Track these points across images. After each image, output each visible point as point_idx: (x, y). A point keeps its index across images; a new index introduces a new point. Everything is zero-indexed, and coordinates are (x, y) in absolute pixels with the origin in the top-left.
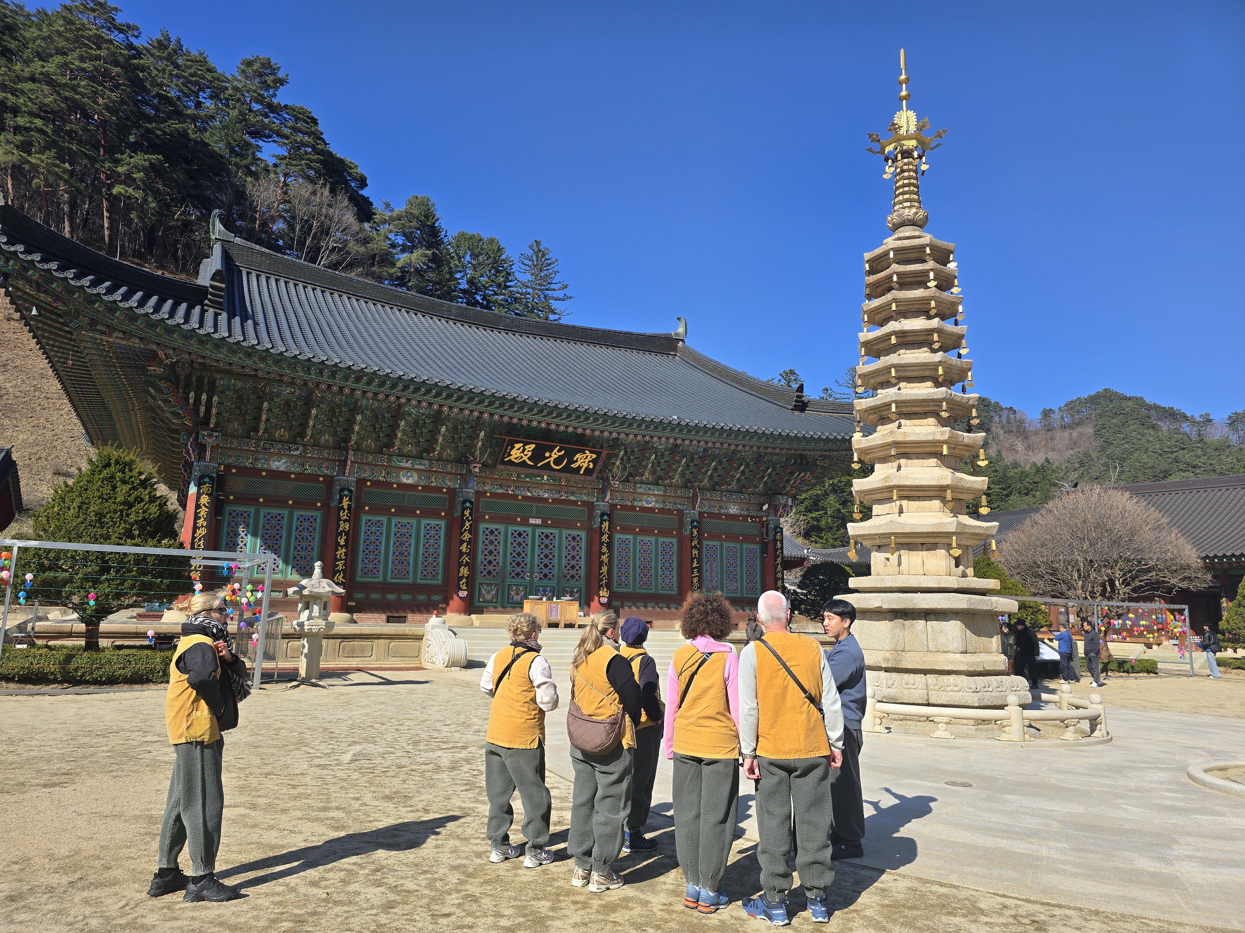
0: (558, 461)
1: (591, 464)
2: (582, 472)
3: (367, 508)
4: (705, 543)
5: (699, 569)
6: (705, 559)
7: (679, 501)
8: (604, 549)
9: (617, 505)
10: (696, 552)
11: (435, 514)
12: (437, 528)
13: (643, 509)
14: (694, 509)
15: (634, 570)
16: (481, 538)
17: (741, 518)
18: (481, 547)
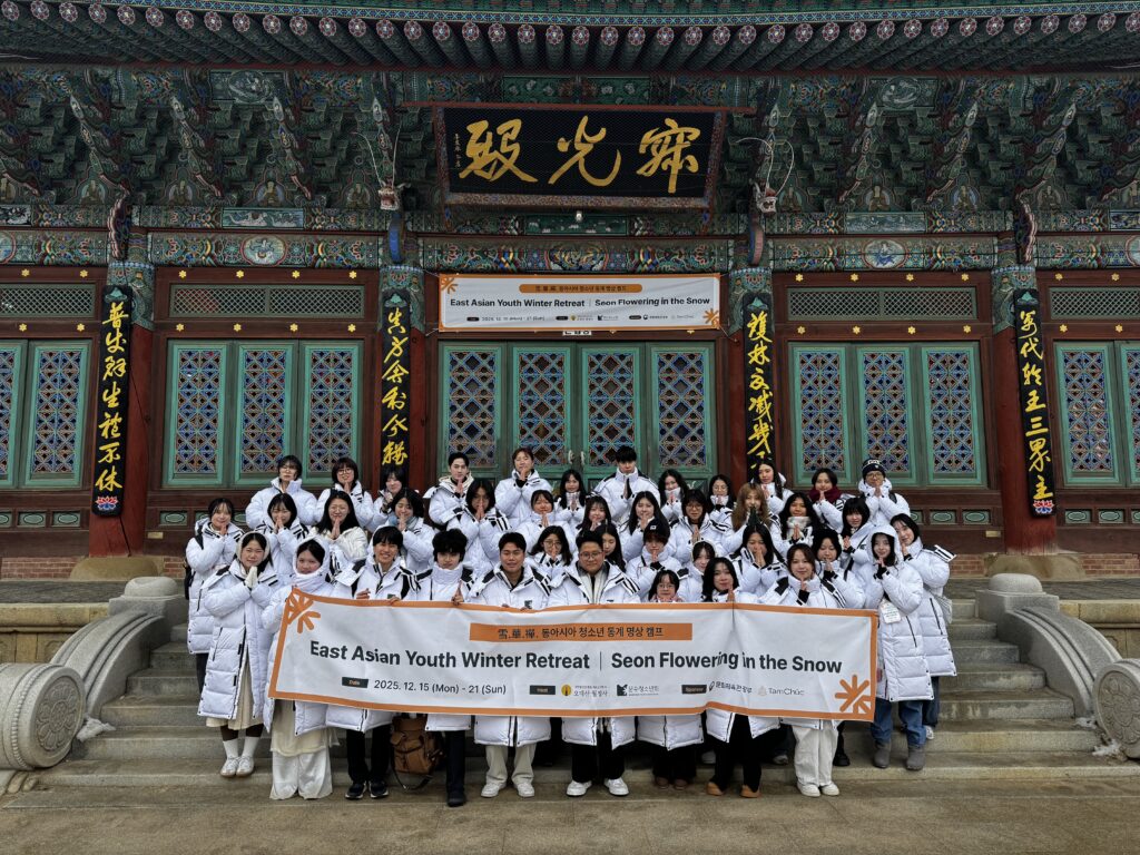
0: (599, 161)
1: (691, 158)
2: (672, 188)
3: (180, 327)
4: (1062, 349)
5: (1049, 417)
6: (1063, 391)
7: (972, 245)
8: (758, 382)
9: (793, 272)
10: (1036, 372)
11: (335, 331)
12: (342, 362)
13: (871, 276)
14: (1021, 261)
15: (855, 430)
16: (447, 375)
18: (448, 398)
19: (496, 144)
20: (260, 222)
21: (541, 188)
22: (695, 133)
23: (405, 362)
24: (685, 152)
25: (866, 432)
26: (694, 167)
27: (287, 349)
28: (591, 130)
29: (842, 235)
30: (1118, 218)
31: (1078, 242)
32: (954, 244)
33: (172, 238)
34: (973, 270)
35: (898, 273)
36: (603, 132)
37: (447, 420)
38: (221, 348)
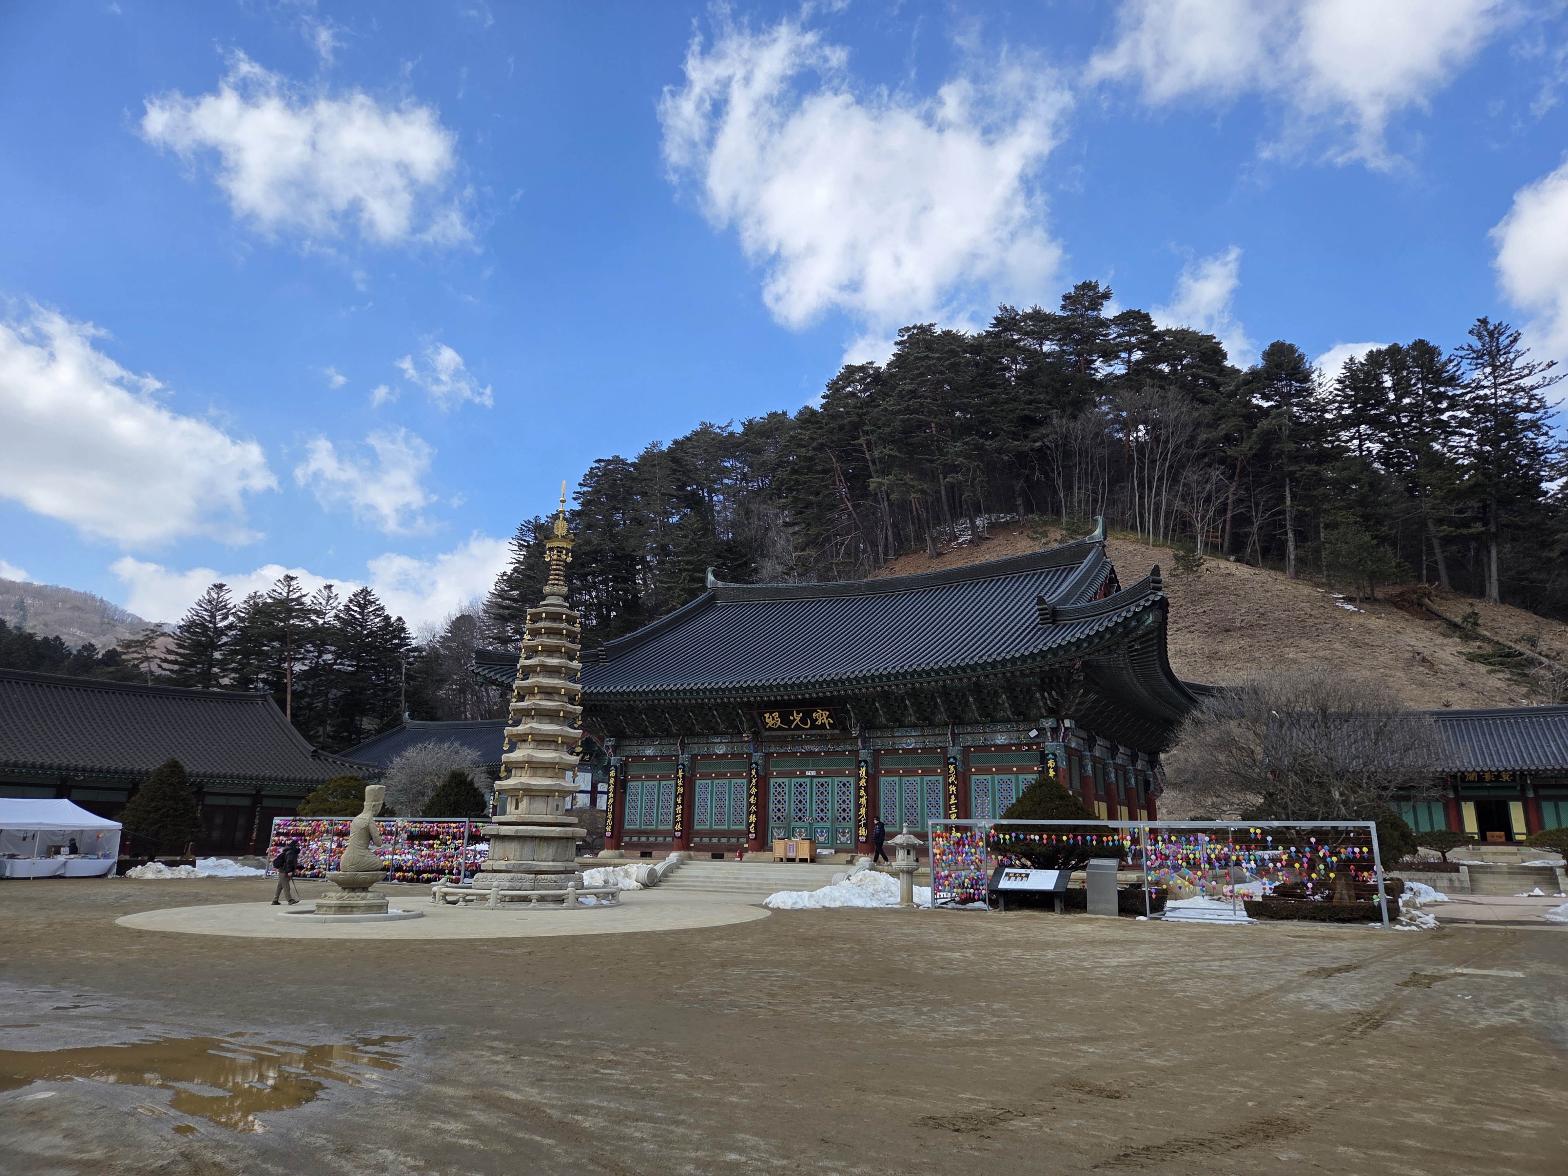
0: (803, 722)
1: (829, 719)
2: (827, 728)
3: (698, 776)
4: (974, 777)
6: (974, 795)
8: (862, 793)
10: (954, 789)
11: (739, 775)
12: (741, 786)
13: (905, 751)
14: (955, 745)
15: (901, 810)
16: (772, 790)
17: (1014, 748)
18: (772, 798)
19: (773, 718)
20: (719, 740)
21: (790, 729)
22: (828, 713)
23: (756, 787)
24: (827, 718)
25: (904, 810)
26: (832, 722)
27: (727, 781)
28: (798, 713)
29: (893, 737)
30: (989, 727)
31: (976, 737)
32: (932, 739)
33: (695, 746)
34: (941, 748)
35: (915, 750)
36: (801, 715)
37: (772, 806)
38: (709, 782)
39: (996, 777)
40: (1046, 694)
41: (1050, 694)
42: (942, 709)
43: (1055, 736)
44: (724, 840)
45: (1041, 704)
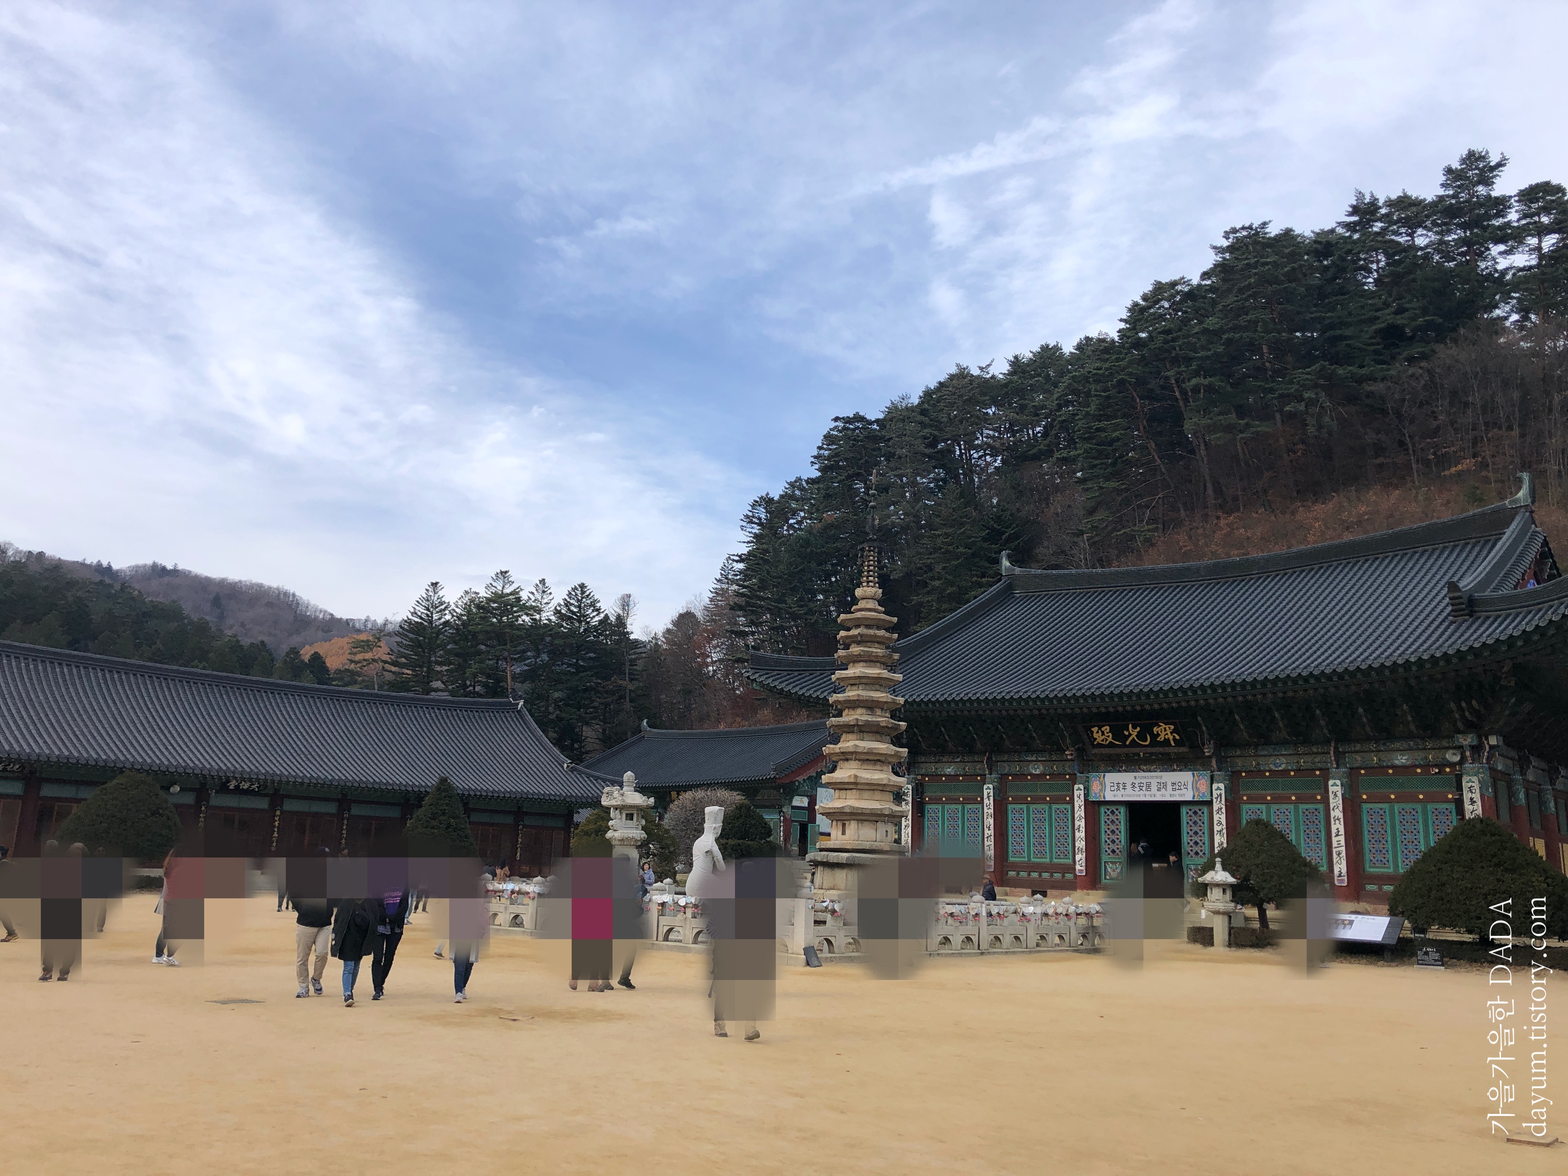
0: (1141, 737)
1: (1174, 735)
2: (1173, 744)
3: (1011, 799)
4: (1366, 806)
6: (1366, 827)
9: (1240, 772)
11: (1062, 800)
12: (1065, 812)
13: (1273, 773)
14: (1338, 766)
16: (1103, 818)
17: (1419, 771)
18: (1103, 827)
19: (1103, 734)
20: (1034, 758)
21: (1124, 746)
22: (1172, 727)
24: (1171, 733)
26: (1177, 737)
27: (1046, 807)
28: (1134, 727)
29: (1257, 756)
31: (1368, 756)
32: (1309, 759)
33: (1005, 764)
34: (1321, 770)
35: (1286, 772)
36: (1138, 729)
37: (1104, 837)
38: (1024, 807)
39: (1397, 807)
40: (1464, 704)
41: (1469, 704)
42: (1322, 723)
43: (1476, 756)
44: (1045, 875)
45: (1457, 716)
